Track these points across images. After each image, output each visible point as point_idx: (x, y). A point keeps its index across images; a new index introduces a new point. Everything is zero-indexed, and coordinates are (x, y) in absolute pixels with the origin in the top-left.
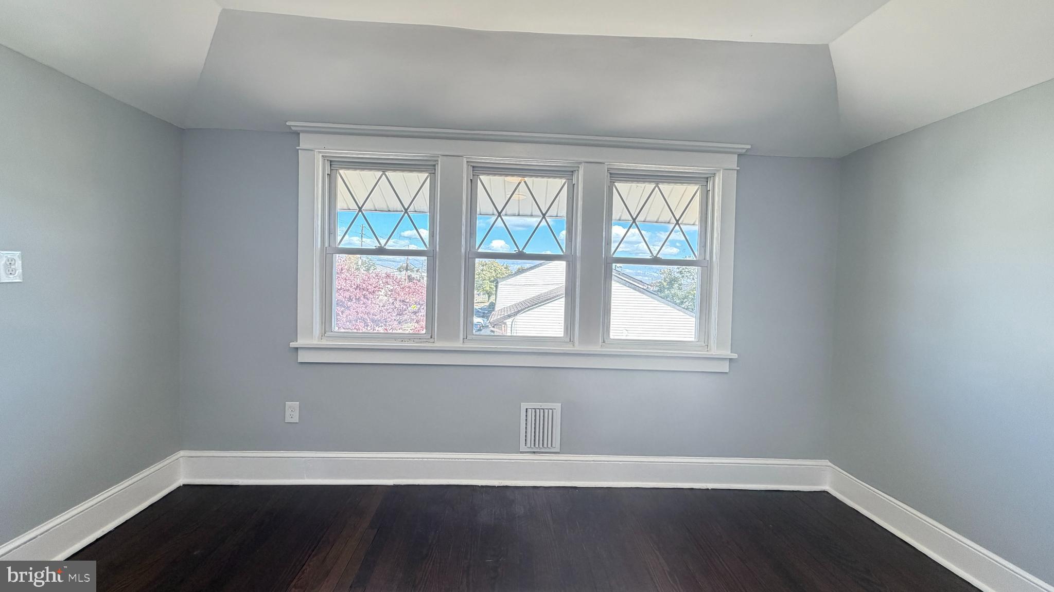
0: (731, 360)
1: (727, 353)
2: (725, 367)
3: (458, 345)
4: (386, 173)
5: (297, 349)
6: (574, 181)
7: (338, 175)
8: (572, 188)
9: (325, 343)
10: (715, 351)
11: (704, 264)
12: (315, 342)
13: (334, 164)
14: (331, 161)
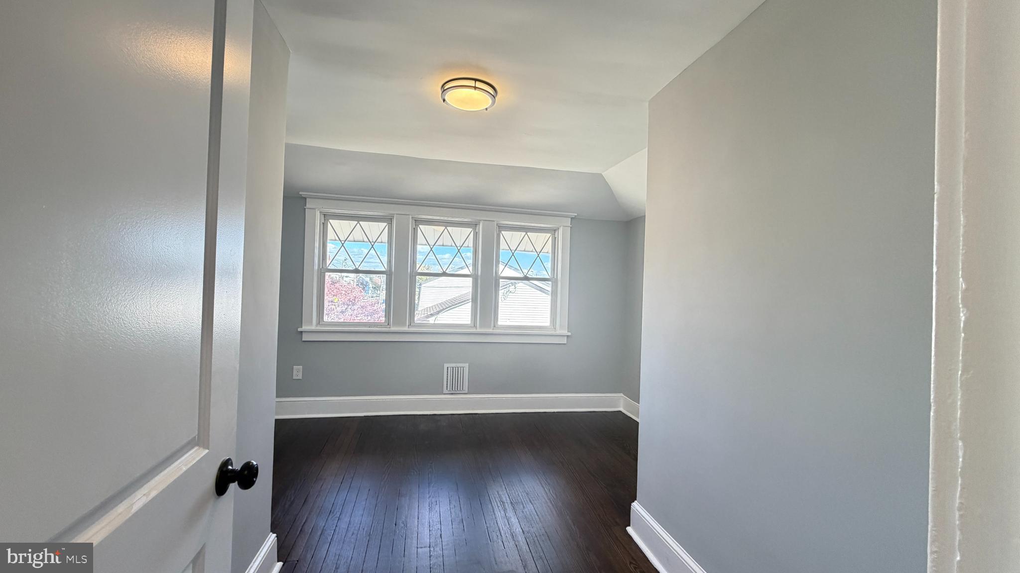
0: (568, 336)
1: (565, 332)
2: (564, 341)
3: (406, 329)
4: (360, 222)
5: (302, 332)
6: (477, 231)
7: (329, 223)
8: (476, 235)
9: (319, 328)
10: (559, 332)
11: (553, 280)
12: (313, 327)
13: (326, 217)
14: (325, 215)
